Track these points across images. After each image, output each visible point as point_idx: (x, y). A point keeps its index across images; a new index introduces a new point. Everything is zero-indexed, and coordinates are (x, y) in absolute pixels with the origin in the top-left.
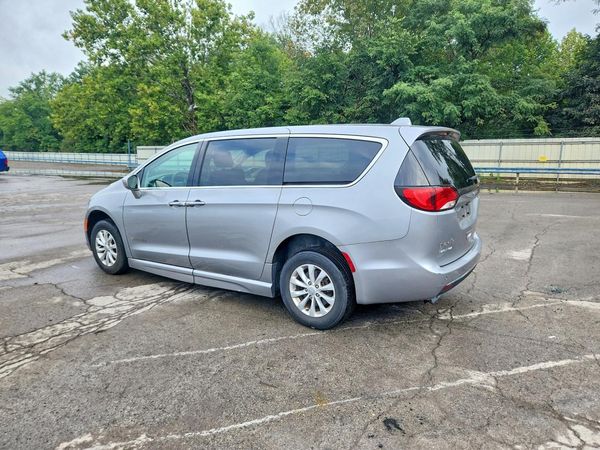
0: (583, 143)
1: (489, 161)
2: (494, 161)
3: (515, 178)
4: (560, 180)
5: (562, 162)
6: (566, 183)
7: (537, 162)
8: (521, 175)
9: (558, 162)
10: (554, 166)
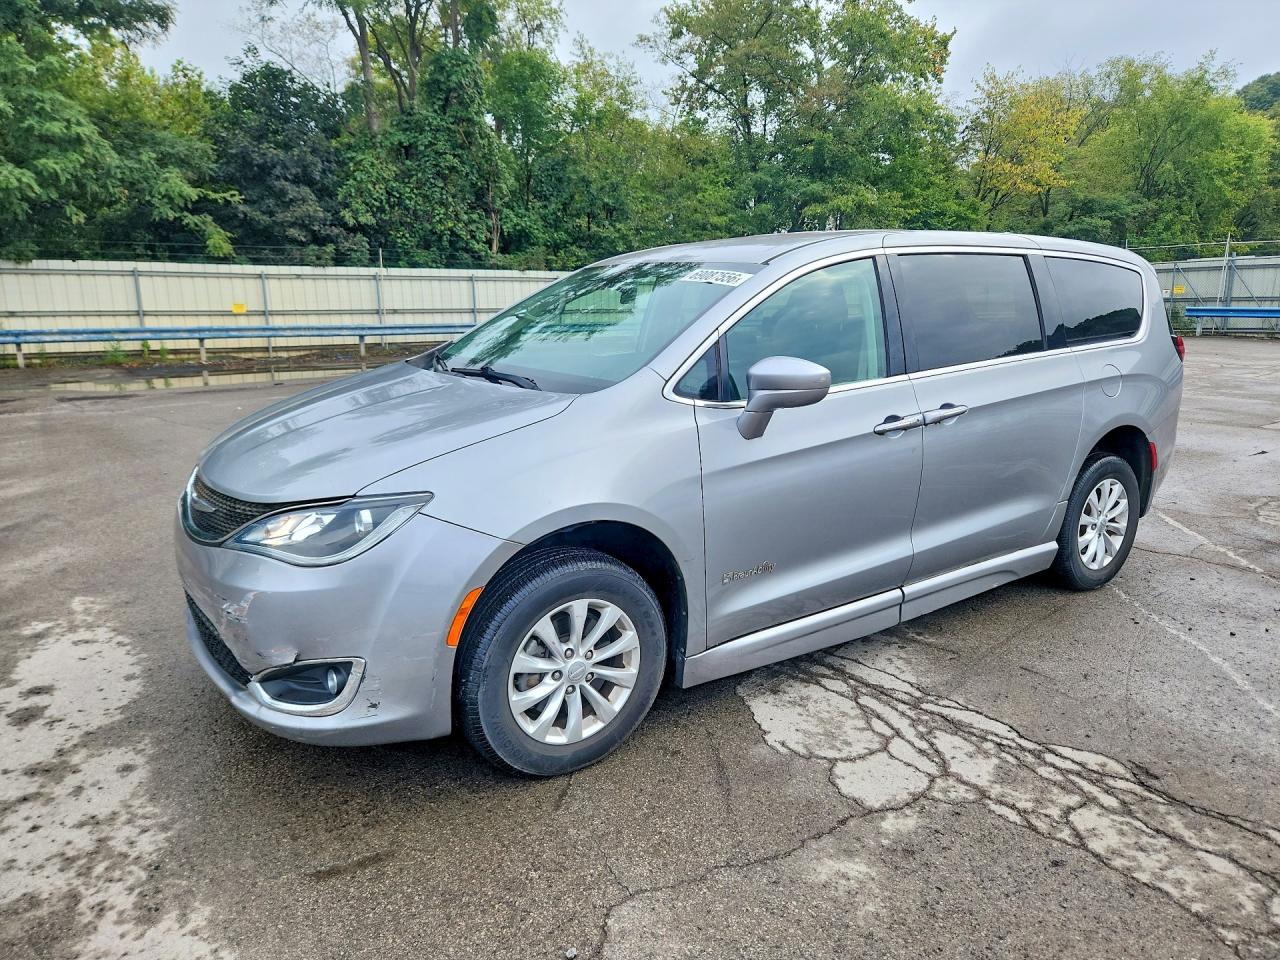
0: (298, 276)
1: (114, 314)
2: (127, 314)
3: (196, 352)
4: (276, 349)
5: (272, 313)
6: (285, 355)
7: (229, 314)
8: (208, 344)
9: (264, 313)
10: (257, 322)
